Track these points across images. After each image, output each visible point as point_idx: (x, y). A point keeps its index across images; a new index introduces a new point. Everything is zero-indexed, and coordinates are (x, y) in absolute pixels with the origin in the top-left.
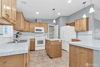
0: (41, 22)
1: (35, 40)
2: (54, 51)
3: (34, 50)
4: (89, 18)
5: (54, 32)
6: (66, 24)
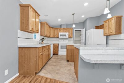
0: (65, 27)
1: (59, 45)
2: (71, 55)
3: (58, 54)
4: (122, 16)
5: (81, 37)
6: (95, 26)
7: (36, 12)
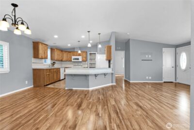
7: (44, 44)
